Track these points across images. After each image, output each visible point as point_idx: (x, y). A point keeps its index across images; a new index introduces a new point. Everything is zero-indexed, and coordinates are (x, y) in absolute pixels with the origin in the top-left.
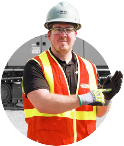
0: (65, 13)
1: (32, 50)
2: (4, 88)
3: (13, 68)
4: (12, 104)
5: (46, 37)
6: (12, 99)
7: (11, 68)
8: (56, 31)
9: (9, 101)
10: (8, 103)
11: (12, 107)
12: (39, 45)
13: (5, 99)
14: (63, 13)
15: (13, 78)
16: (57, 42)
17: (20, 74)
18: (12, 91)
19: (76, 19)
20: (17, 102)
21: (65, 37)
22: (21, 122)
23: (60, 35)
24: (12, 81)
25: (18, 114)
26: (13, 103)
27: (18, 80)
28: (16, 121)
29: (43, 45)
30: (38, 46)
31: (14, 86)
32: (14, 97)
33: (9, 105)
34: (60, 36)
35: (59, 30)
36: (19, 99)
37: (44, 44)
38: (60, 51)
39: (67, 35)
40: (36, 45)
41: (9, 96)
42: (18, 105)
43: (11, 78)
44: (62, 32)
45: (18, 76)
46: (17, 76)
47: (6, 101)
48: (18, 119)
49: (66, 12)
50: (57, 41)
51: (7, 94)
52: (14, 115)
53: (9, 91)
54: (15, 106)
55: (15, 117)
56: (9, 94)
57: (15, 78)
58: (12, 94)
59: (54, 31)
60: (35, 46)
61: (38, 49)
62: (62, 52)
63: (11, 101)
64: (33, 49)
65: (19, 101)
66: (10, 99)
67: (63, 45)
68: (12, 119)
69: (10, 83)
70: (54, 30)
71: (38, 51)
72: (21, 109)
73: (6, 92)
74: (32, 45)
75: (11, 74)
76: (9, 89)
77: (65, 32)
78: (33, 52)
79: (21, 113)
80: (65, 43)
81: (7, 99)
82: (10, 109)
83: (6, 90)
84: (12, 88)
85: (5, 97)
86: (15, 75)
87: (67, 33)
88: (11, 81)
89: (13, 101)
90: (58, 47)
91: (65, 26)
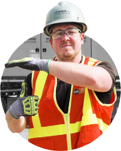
3: (8, 79)
5: (46, 42)
7: (6, 79)
12: (38, 51)
15: (8, 91)
17: (16, 86)
18: (7, 106)
19: (78, 18)
21: (68, 40)
23: (62, 39)
24: (7, 94)
27: (14, 93)
29: (43, 51)
30: (37, 53)
31: (9, 100)
34: (62, 41)
35: (61, 34)
37: (45, 50)
38: (65, 58)
39: (70, 38)
40: (35, 51)
43: (6, 91)
44: (63, 35)
45: (14, 89)
46: (12, 88)
50: (60, 46)
53: (4, 106)
56: (4, 109)
57: (11, 90)
58: (7, 110)
59: (55, 35)
60: (33, 53)
61: (38, 56)
64: (32, 56)
67: (67, 50)
69: (4, 96)
71: (37, 58)
74: (31, 51)
75: (6, 85)
76: (3, 104)
77: (67, 35)
84: (7, 102)
86: (11, 87)
88: (5, 94)
90: (61, 53)
91: (66, 28)
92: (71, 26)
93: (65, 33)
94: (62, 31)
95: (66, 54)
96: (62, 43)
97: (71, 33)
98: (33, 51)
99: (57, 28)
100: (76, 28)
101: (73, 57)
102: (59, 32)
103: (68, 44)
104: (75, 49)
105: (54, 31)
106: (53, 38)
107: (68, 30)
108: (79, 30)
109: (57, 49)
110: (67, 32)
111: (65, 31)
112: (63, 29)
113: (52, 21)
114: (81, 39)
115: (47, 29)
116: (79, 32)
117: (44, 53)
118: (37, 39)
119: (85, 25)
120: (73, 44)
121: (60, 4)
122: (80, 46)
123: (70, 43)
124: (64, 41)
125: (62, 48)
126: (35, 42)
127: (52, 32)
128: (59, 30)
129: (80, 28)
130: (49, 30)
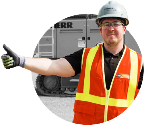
0: (111, 9)
1: (79, 44)
2: (53, 77)
4: (60, 92)
6: (61, 87)
8: (105, 26)
9: (58, 89)
10: (57, 90)
11: (60, 94)
12: (84, 39)
13: (55, 87)
14: (110, 10)
16: (106, 36)
18: (61, 80)
19: (122, 14)
20: (65, 90)
21: (113, 30)
22: (69, 108)
23: (109, 29)
25: (66, 100)
26: (62, 91)
28: (64, 107)
29: (88, 39)
30: (83, 40)
32: (62, 85)
33: (57, 92)
35: (108, 25)
36: (67, 87)
37: (89, 38)
38: (110, 44)
39: (115, 29)
40: (82, 39)
41: (58, 84)
42: (66, 92)
44: (110, 27)
47: (55, 89)
48: (65, 105)
49: (113, 8)
51: (56, 83)
52: (62, 102)
53: (58, 81)
54: (63, 93)
55: (63, 103)
56: (58, 82)
58: (61, 83)
60: (81, 41)
61: (84, 43)
62: (112, 44)
63: (60, 89)
65: (67, 89)
66: (59, 87)
67: (112, 38)
68: (60, 105)
70: (103, 25)
71: (83, 45)
72: (68, 96)
73: (55, 81)
74: (79, 39)
76: (57, 79)
77: (113, 26)
78: (79, 46)
79: (68, 99)
80: (113, 36)
81: (56, 87)
82: (59, 96)
83: (55, 80)
84: (60, 78)
85: (54, 85)
87: (114, 27)
89: (62, 89)
90: (107, 40)
91: (112, 21)
92: (116, 20)
93: (111, 25)
94: (109, 24)
95: (111, 41)
96: (109, 32)
97: (116, 25)
98: (80, 39)
99: (106, 21)
100: (120, 22)
101: (116, 43)
102: (107, 24)
103: (113, 33)
104: (118, 37)
105: (103, 22)
106: (102, 28)
107: (114, 23)
108: (122, 23)
109: (105, 37)
110: (112, 24)
111: (112, 23)
112: (110, 21)
113: (102, 15)
114: (123, 30)
115: (98, 21)
116: (122, 25)
117: (89, 41)
118: (83, 30)
119: (127, 20)
120: (117, 34)
121: (109, 3)
122: (123, 35)
123: (114, 32)
124: (110, 31)
125: (109, 36)
126: (82, 32)
127: (102, 23)
128: (107, 22)
129: (124, 22)
130: (100, 22)
